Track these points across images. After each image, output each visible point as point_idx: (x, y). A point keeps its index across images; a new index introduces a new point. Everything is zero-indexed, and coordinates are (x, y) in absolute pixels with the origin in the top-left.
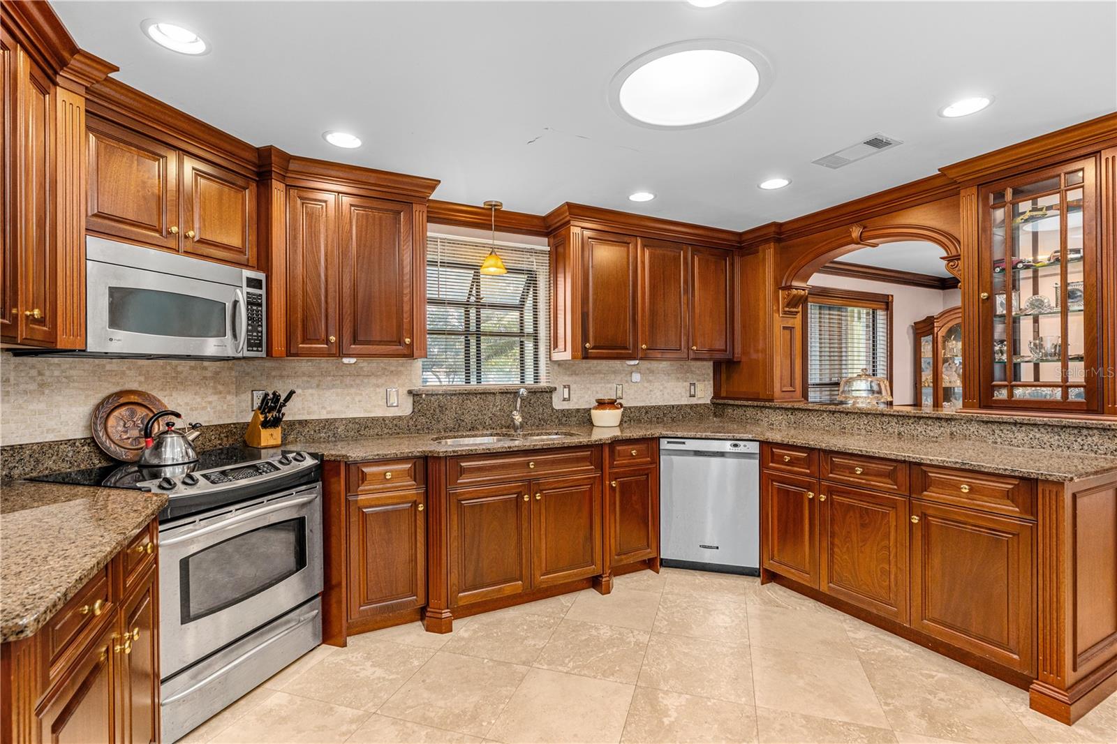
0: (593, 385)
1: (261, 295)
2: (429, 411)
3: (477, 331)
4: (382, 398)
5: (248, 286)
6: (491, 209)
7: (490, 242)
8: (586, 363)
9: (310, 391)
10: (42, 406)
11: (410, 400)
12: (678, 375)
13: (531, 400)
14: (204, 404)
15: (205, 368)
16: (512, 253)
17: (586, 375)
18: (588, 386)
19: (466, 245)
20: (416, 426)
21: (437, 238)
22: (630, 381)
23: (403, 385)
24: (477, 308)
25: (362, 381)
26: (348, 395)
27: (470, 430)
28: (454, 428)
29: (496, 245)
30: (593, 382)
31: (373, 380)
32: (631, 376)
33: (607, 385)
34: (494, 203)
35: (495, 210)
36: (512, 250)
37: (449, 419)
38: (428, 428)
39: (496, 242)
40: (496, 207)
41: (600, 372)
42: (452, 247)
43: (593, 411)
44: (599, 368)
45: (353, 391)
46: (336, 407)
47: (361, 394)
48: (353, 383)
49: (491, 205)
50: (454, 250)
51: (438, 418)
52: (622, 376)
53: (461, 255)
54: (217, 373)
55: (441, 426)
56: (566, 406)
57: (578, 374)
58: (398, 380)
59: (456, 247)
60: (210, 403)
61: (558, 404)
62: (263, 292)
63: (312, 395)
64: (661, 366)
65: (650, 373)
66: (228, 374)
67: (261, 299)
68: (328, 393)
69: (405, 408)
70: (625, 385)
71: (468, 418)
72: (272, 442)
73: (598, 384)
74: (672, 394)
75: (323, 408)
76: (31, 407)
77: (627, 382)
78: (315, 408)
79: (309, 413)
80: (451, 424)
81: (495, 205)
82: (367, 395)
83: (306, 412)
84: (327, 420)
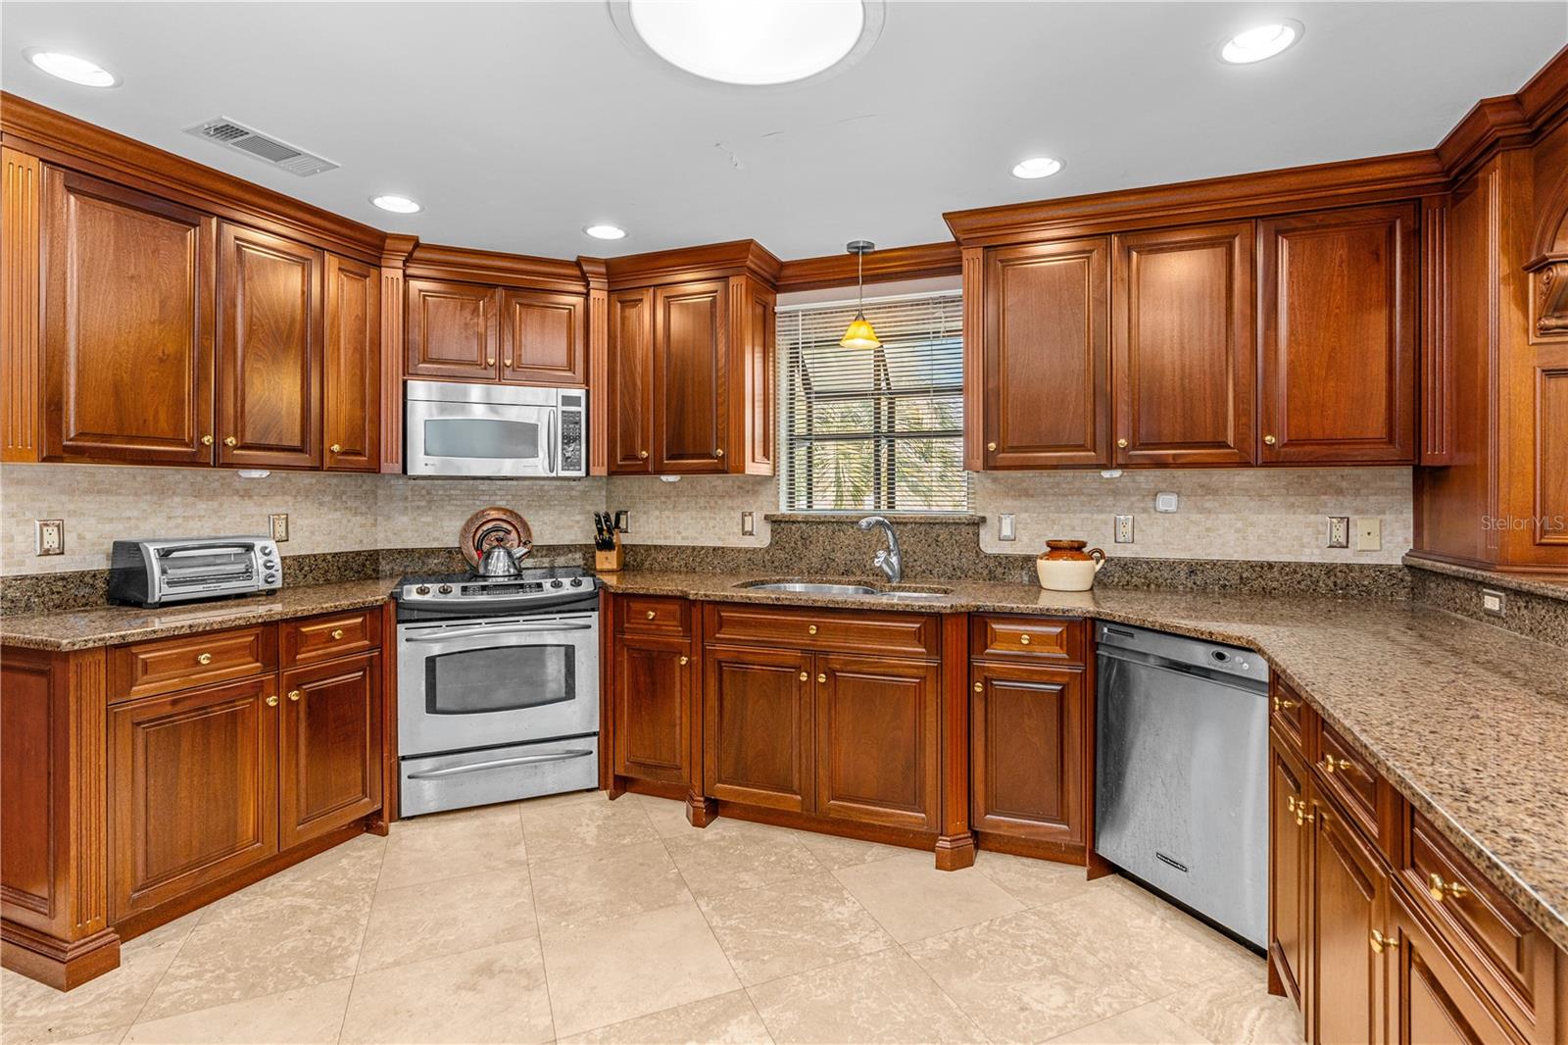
0: (1063, 516)
1: (580, 412)
2: (789, 543)
3: (889, 432)
4: (738, 524)
5: (563, 405)
6: (857, 253)
7: (856, 301)
8: (1049, 476)
9: (667, 513)
10: (429, 519)
11: (768, 527)
12: (1292, 499)
13: (938, 536)
14: (571, 523)
15: (572, 488)
16: (912, 310)
17: (1050, 498)
18: (1053, 516)
19: (842, 312)
20: (773, 562)
21: (797, 311)
22: (1152, 510)
23: (761, 509)
24: (875, 399)
25: (716, 503)
26: (702, 518)
27: (843, 574)
28: (821, 570)
29: (866, 305)
30: (1063, 510)
31: (729, 502)
32: (1155, 500)
33: (1095, 516)
34: (861, 244)
35: (863, 253)
36: (912, 305)
37: (814, 555)
38: (787, 566)
39: (865, 301)
40: (865, 250)
41: (1080, 492)
42: (824, 318)
43: (1039, 561)
44: (1077, 484)
45: (707, 514)
46: (691, 533)
47: (715, 519)
48: (707, 505)
49: (858, 248)
50: (826, 322)
51: (799, 554)
52: (1133, 499)
53: (836, 327)
54: (584, 492)
55: (803, 565)
56: (1007, 549)
57: (1032, 496)
58: (755, 502)
59: (828, 318)
60: (578, 522)
61: (989, 544)
62: (582, 409)
63: (668, 518)
64: (1238, 479)
65: (1207, 494)
66: (597, 494)
67: (580, 416)
68: (683, 516)
69: (762, 538)
70: (1141, 517)
71: (839, 557)
72: (607, 566)
73: (1075, 512)
74: (1272, 540)
75: (679, 533)
76: (422, 520)
77: (1144, 510)
78: (671, 533)
79: (666, 538)
80: (816, 562)
81: (863, 247)
82: (721, 519)
83: (662, 536)
84: (679, 547)
